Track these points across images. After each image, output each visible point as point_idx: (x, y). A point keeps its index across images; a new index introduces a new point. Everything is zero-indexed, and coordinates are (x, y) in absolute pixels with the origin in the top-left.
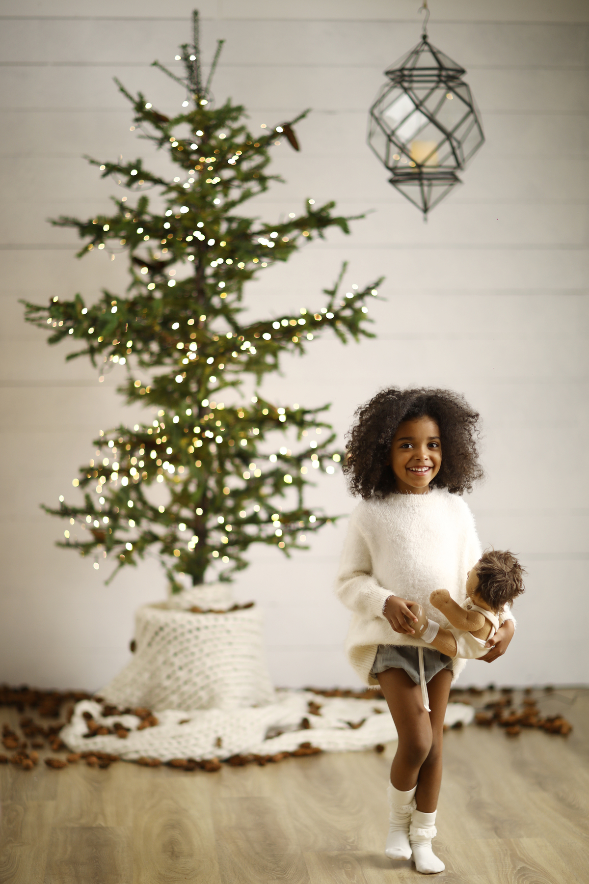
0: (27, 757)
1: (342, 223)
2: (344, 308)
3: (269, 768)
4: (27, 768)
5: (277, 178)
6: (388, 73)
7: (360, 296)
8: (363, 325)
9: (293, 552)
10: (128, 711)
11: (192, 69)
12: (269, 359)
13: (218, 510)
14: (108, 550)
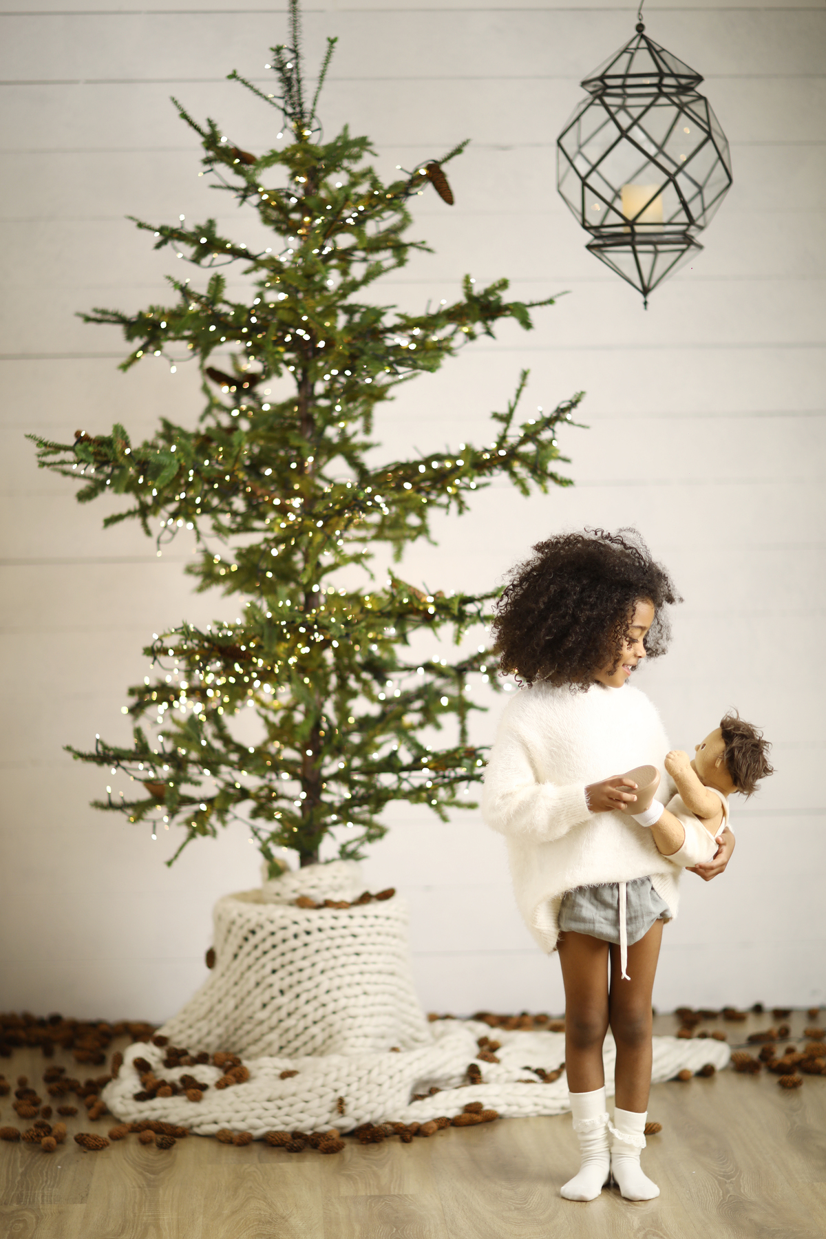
0: (49, 1131)
1: (520, 312)
2: (523, 441)
3: (418, 1144)
4: (49, 1150)
5: (421, 246)
6: (584, 84)
7: (548, 423)
8: (553, 466)
9: (450, 811)
10: (203, 1059)
11: (290, 82)
12: (413, 520)
13: (337, 751)
14: (173, 813)
